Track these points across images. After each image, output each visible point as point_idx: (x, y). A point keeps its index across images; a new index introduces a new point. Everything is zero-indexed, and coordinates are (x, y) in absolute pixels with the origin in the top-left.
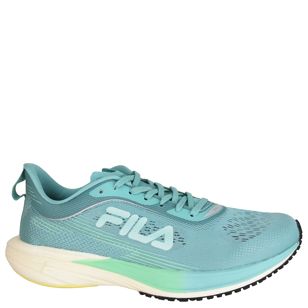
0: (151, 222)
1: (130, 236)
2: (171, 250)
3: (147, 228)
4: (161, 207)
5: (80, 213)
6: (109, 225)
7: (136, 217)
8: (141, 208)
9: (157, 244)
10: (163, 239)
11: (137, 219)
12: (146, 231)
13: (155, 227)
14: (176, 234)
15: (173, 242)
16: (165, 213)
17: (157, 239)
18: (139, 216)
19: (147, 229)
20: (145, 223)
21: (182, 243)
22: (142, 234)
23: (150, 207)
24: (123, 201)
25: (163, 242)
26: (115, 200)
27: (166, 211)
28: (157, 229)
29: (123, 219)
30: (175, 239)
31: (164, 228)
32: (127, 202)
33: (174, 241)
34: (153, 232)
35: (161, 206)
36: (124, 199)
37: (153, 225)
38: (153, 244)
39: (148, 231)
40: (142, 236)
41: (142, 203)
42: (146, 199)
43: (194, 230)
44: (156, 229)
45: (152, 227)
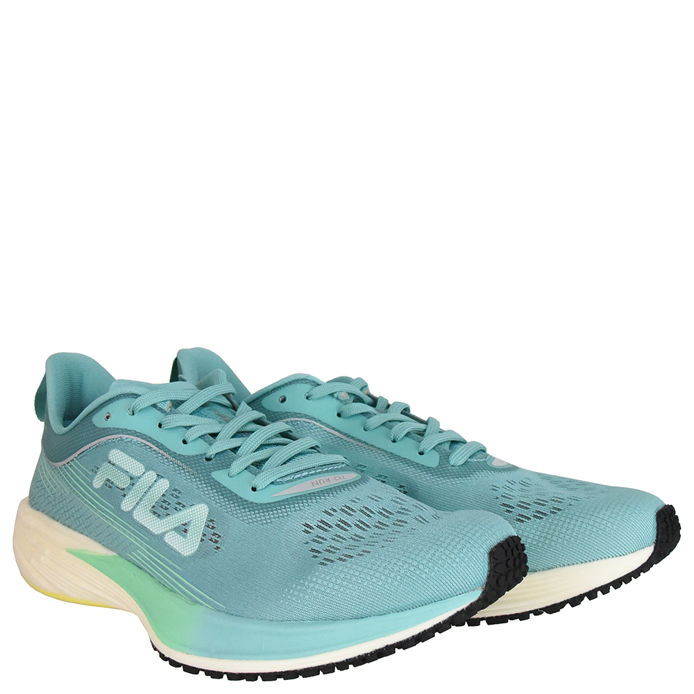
0: (176, 490)
1: (137, 516)
2: (193, 557)
3: (165, 501)
4: (206, 463)
5: (76, 454)
6: (110, 487)
7: (152, 475)
8: (167, 458)
9: (173, 540)
10: (186, 531)
11: (153, 481)
12: (161, 509)
13: (179, 504)
14: (210, 523)
15: (200, 539)
16: (207, 476)
17: (176, 529)
18: (158, 475)
19: (165, 505)
20: (164, 491)
21: (215, 545)
22: (154, 513)
23: (184, 458)
24: (140, 440)
25: (185, 537)
26: (127, 436)
27: (210, 473)
28: (181, 508)
29: (132, 478)
30: (205, 535)
31: (193, 508)
32: (147, 443)
33: (203, 538)
34: (174, 514)
35: (208, 459)
36: (144, 437)
37: (177, 497)
38: (167, 539)
39: (166, 509)
40: (155, 517)
41: (173, 449)
42: (185, 442)
43: (243, 520)
44: (180, 506)
45: (173, 501)
